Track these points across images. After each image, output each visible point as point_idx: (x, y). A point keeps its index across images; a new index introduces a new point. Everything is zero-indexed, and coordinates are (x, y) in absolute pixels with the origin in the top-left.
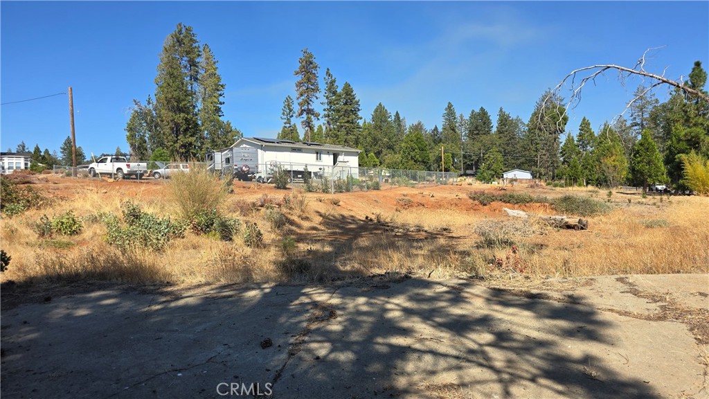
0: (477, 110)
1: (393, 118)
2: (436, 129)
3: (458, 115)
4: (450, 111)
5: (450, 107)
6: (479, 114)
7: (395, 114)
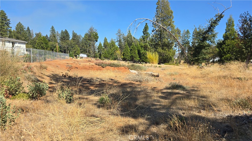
0: (64, 30)
1: (26, 29)
2: (47, 36)
3: (56, 31)
4: (53, 30)
5: (53, 28)
6: (65, 32)
7: (27, 28)
